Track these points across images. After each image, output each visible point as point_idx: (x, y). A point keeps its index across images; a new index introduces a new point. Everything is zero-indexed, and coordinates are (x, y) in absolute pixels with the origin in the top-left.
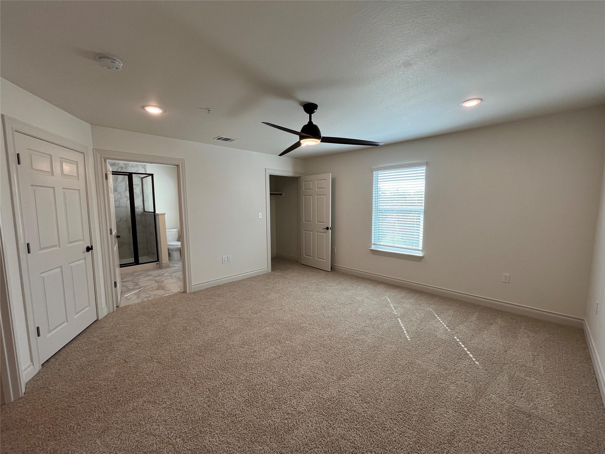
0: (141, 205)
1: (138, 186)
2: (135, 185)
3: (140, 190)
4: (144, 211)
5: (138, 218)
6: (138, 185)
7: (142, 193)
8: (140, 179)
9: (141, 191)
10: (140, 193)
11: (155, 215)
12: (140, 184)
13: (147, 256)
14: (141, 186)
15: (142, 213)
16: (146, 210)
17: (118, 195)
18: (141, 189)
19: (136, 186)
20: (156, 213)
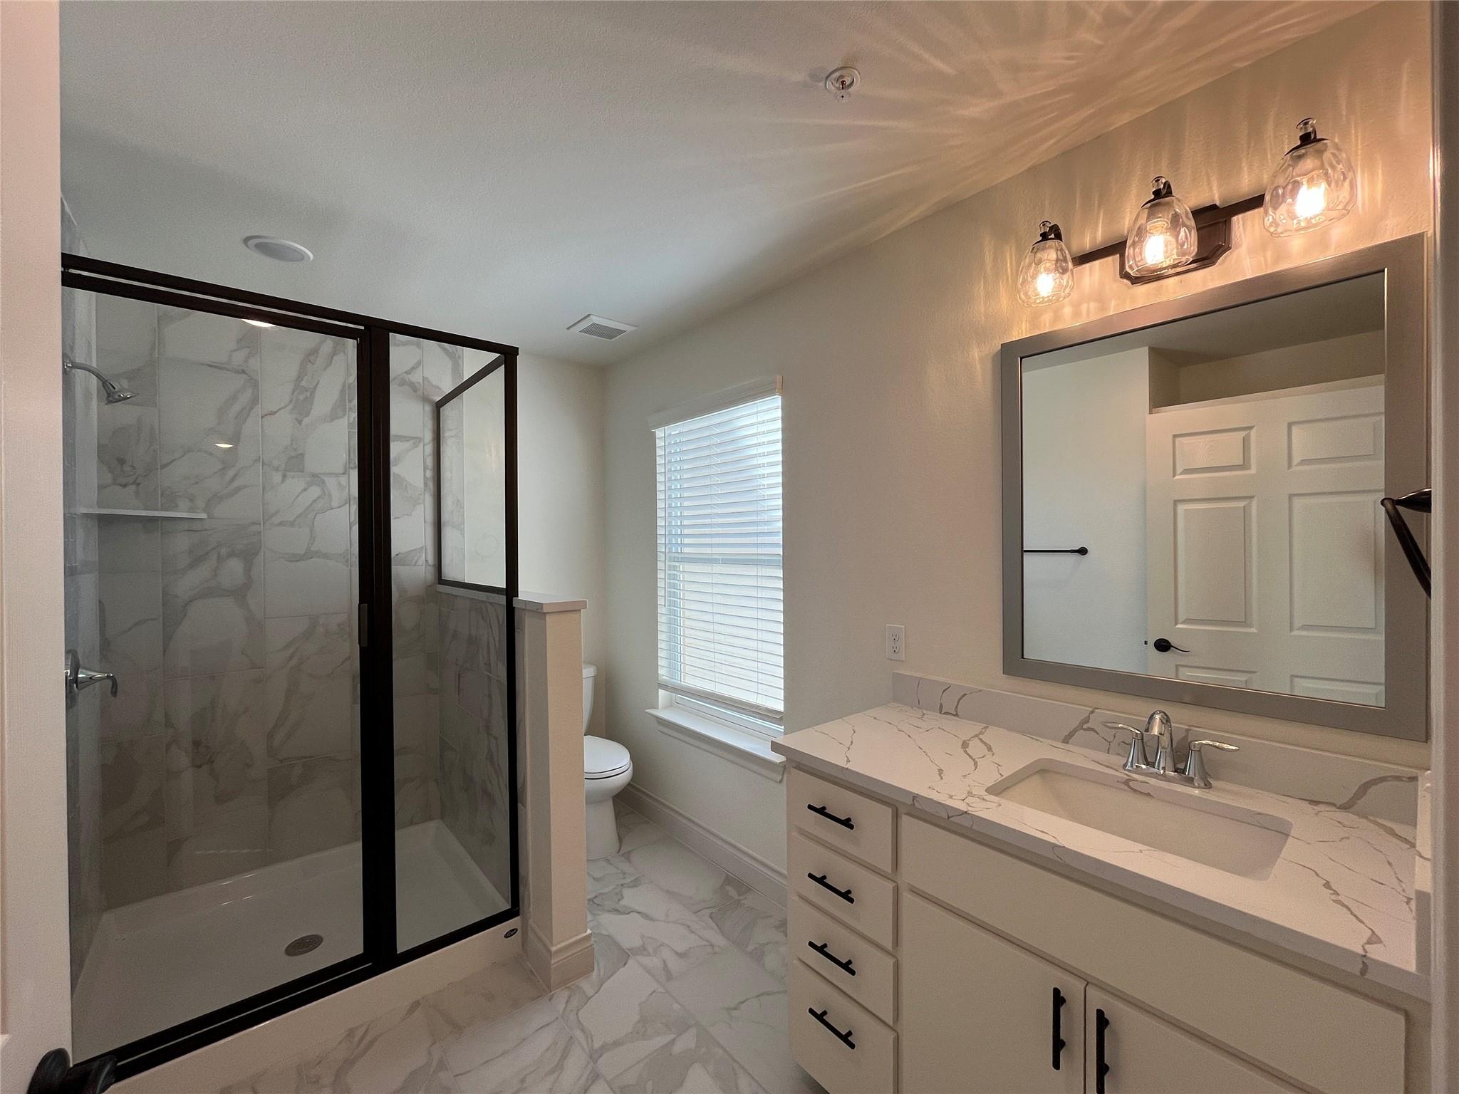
0: (424, 548)
1: (415, 446)
2: (401, 438)
3: (425, 469)
4: (440, 580)
5: (403, 615)
6: (417, 440)
7: (431, 485)
8: (428, 409)
9: (429, 474)
10: (426, 484)
11: (510, 611)
12: (428, 436)
13: (442, 817)
14: (429, 449)
15: (429, 587)
16: (450, 573)
17: (305, 490)
18: (430, 462)
19: (407, 445)
20: (521, 596)
